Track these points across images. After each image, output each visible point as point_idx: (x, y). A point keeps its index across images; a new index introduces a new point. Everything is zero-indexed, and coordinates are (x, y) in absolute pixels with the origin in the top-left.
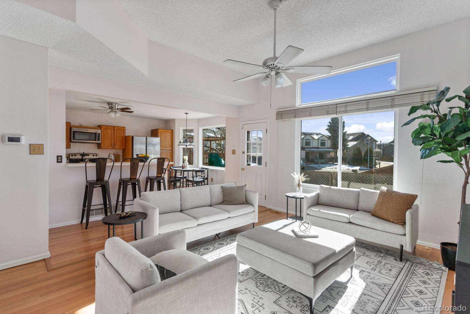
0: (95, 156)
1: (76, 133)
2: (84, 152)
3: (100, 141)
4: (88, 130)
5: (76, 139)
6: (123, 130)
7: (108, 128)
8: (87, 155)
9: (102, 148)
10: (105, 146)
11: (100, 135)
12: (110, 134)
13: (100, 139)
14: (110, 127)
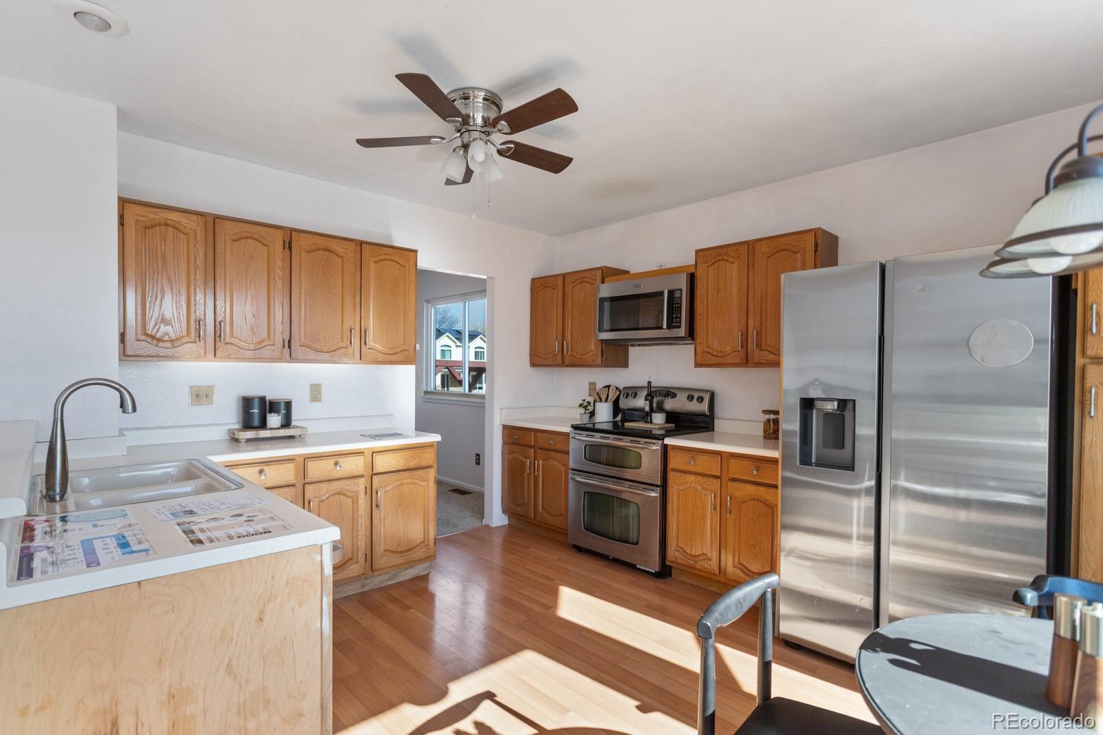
0: (696, 401)
4: (639, 286)
6: (804, 249)
7: (726, 257)
8: (669, 393)
9: (699, 362)
10: (711, 351)
11: (681, 297)
12: (735, 290)
13: (680, 318)
14: (734, 248)
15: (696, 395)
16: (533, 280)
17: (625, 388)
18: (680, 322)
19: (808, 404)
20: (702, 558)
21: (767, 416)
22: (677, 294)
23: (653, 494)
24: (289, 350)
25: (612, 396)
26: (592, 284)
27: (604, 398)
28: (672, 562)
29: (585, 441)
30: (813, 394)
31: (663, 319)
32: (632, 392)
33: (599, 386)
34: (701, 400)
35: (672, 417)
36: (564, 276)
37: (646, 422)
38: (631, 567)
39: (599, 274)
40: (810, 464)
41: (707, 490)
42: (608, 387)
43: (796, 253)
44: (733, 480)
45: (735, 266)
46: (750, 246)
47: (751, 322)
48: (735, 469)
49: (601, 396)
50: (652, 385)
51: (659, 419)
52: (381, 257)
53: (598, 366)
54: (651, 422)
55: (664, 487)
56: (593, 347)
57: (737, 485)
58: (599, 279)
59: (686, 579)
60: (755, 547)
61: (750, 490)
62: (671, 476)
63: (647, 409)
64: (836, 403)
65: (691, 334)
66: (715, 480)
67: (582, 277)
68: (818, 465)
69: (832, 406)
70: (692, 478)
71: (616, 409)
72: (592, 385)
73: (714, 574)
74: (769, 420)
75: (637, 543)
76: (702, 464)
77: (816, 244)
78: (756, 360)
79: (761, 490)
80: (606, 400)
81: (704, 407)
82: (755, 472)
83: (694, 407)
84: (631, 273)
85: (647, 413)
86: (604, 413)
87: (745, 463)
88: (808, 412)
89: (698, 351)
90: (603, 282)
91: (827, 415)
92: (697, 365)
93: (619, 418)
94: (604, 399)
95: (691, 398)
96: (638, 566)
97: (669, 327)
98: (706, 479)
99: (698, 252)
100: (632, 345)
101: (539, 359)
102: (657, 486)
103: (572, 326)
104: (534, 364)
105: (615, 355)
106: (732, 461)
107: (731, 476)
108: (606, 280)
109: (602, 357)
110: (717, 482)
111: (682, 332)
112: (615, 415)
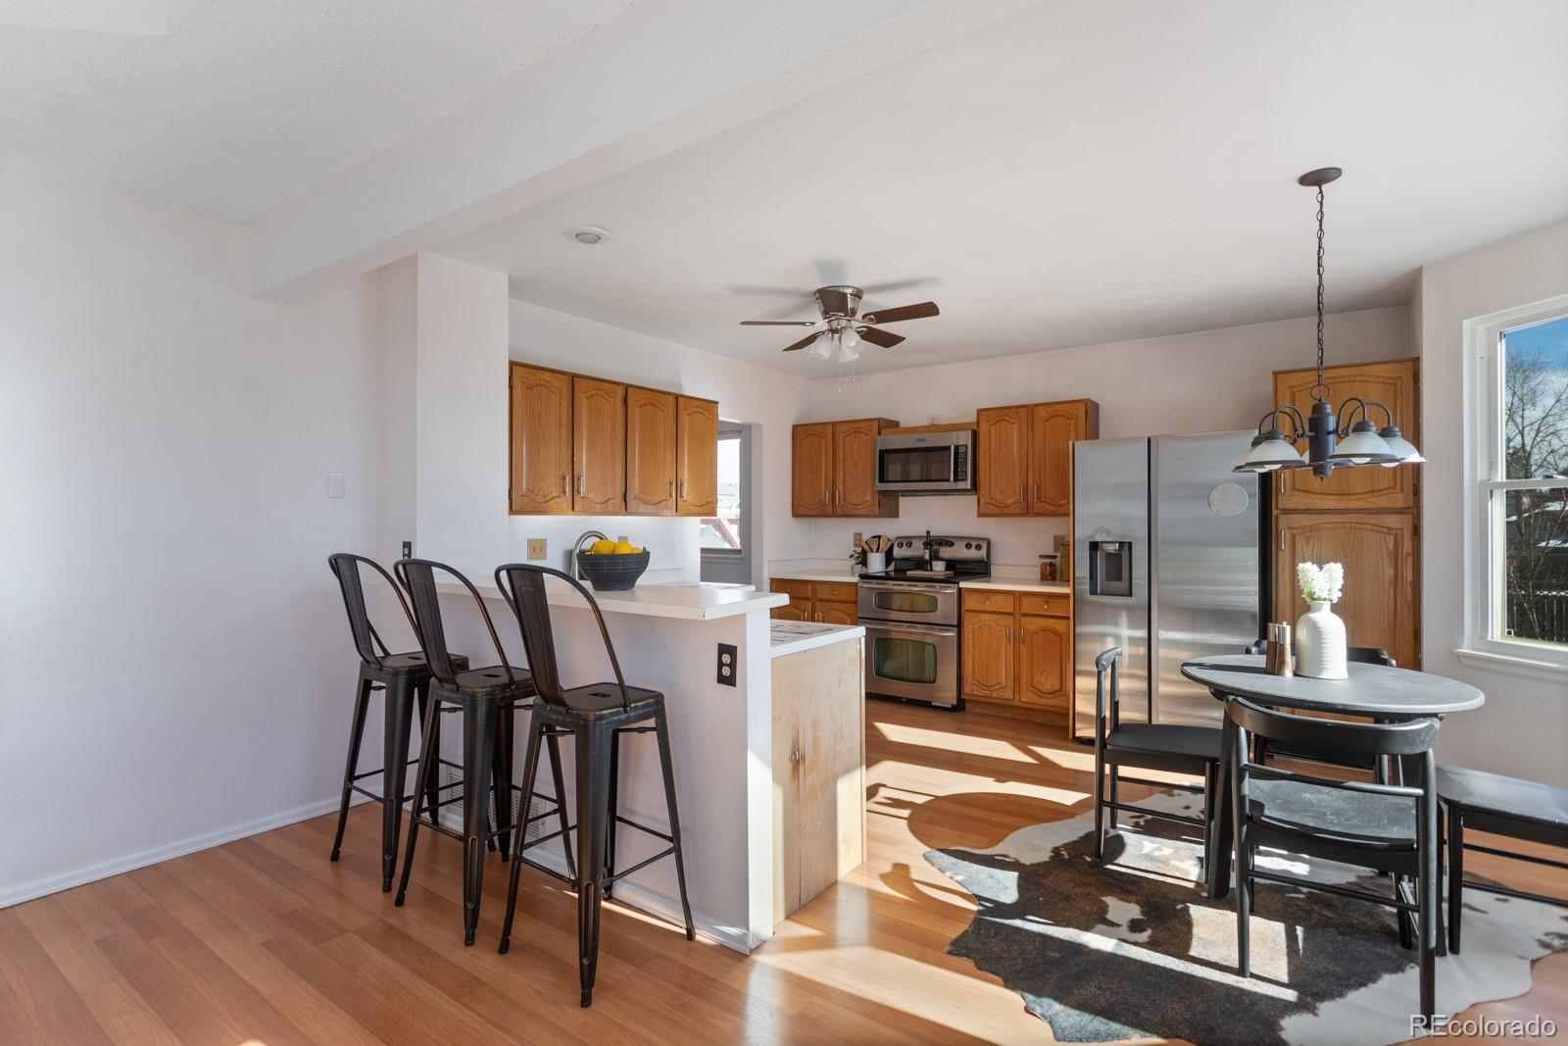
0: (973, 548)
1: (890, 455)
2: (928, 532)
3: (965, 480)
4: (924, 440)
5: (890, 479)
6: (1077, 416)
7: (1007, 418)
8: (947, 542)
9: (982, 511)
10: (993, 502)
11: (966, 452)
12: (1015, 447)
13: (966, 471)
14: (1014, 410)
15: (974, 544)
16: (795, 427)
17: (897, 538)
18: (966, 475)
19: (1094, 546)
20: (997, 687)
21: (1045, 561)
22: (962, 450)
23: (949, 634)
24: (624, 503)
25: (885, 547)
26: (867, 435)
27: (875, 548)
28: (968, 694)
29: (876, 589)
30: (1098, 538)
31: (950, 472)
32: (907, 541)
33: (865, 537)
34: (978, 547)
35: (951, 564)
36: (834, 424)
37: (926, 570)
38: (926, 705)
39: (875, 425)
40: (1096, 594)
41: (1000, 626)
42: (879, 537)
43: (1070, 418)
44: (1026, 615)
45: (1015, 427)
46: (1030, 409)
47: (1030, 477)
48: (1027, 606)
49: (872, 547)
50: (932, 534)
51: (939, 567)
52: (694, 410)
53: (875, 516)
54: (931, 570)
55: (959, 626)
56: (869, 498)
57: (1029, 619)
58: (876, 431)
59: (978, 710)
60: (1046, 671)
61: (1042, 622)
62: (966, 617)
63: (927, 557)
64: (1117, 545)
65: (975, 488)
66: (1009, 617)
67: (857, 427)
68: (1101, 594)
69: (1112, 548)
70: (987, 616)
71: (889, 557)
72: (858, 536)
73: (1010, 700)
74: (1044, 564)
75: (934, 682)
76: (996, 604)
77: (1086, 412)
78: (1036, 510)
79: (1051, 622)
80: (877, 551)
81: (983, 553)
82: (1046, 607)
83: (972, 554)
84: (901, 426)
85: (927, 561)
86: (876, 563)
87: (1037, 599)
88: (1094, 553)
89: (982, 501)
90: (879, 434)
91: (1109, 555)
92: (980, 515)
93: (892, 567)
94: (875, 550)
95: (968, 546)
96: (933, 704)
97: (956, 480)
98: (1000, 617)
99: (980, 411)
100: (902, 496)
101: (802, 509)
102: (954, 626)
103: (844, 475)
104: (796, 514)
105: (888, 506)
106: (1024, 598)
107: (1023, 611)
108: (883, 432)
109: (879, 506)
110: (1011, 618)
111: (968, 485)
112: (887, 564)
